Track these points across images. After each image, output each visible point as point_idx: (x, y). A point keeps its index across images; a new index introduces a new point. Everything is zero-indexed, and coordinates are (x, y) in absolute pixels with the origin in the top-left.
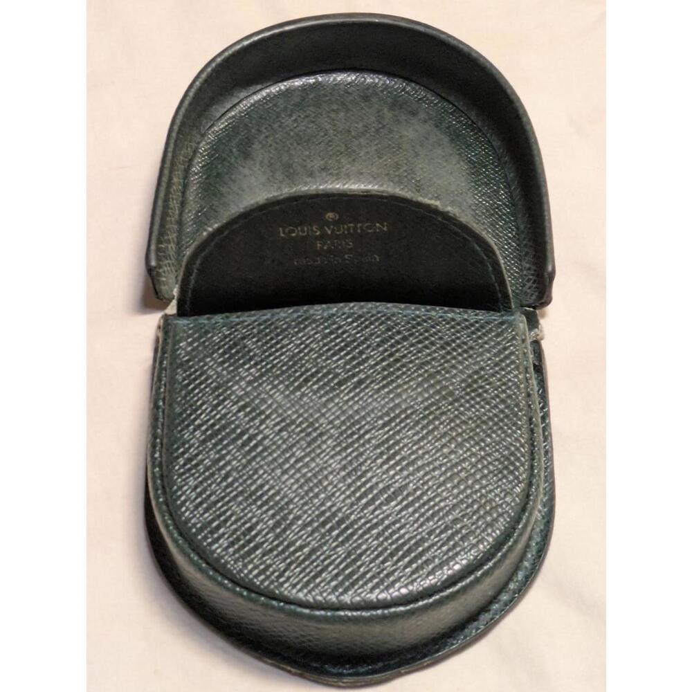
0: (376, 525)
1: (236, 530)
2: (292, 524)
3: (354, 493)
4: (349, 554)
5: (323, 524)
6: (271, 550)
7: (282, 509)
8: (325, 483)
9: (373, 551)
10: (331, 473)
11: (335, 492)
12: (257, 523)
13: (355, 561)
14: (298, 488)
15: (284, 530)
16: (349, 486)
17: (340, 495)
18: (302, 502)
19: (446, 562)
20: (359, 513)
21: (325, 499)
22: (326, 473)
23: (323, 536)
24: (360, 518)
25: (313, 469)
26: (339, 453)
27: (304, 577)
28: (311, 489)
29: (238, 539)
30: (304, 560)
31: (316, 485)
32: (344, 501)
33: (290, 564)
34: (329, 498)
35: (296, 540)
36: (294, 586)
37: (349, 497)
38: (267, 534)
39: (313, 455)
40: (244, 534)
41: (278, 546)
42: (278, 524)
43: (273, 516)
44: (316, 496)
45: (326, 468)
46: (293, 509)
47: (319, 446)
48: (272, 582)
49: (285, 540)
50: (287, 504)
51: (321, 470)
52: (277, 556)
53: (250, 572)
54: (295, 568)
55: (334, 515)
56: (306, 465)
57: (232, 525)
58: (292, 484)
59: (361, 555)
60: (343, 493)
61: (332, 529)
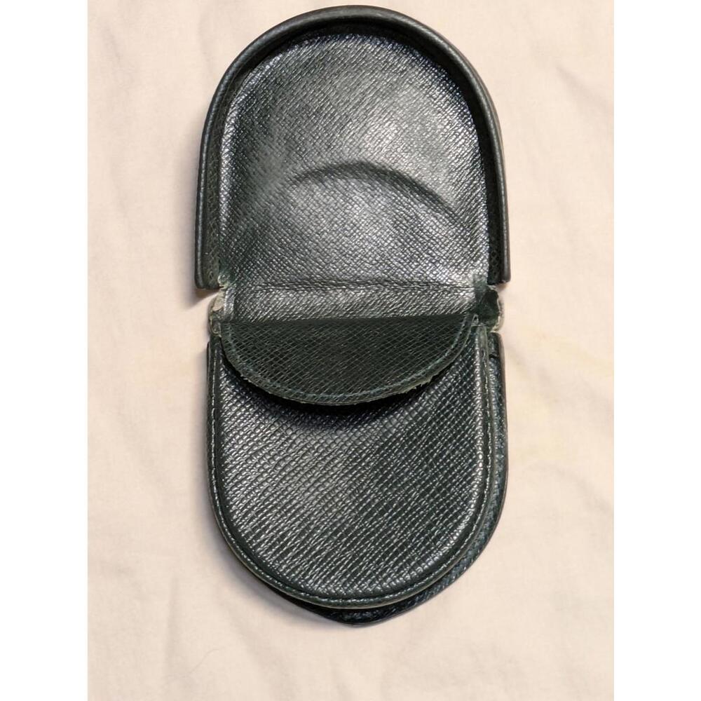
0: (373, 533)
1: (273, 537)
2: (313, 532)
3: (357, 507)
4: (354, 557)
5: (335, 533)
6: (298, 554)
7: (305, 520)
8: (337, 500)
9: (371, 554)
10: (341, 492)
11: (344, 507)
12: (288, 531)
13: (358, 562)
14: (317, 504)
15: (307, 538)
16: (354, 502)
17: (347, 510)
18: (320, 515)
19: (424, 560)
20: (361, 524)
21: (336, 512)
22: (337, 491)
23: (336, 542)
24: (362, 528)
25: (328, 488)
26: (346, 475)
27: (323, 575)
28: (326, 505)
29: (274, 544)
30: (322, 562)
31: (329, 502)
32: (350, 514)
33: (312, 565)
34: (339, 512)
35: (316, 546)
36: (316, 582)
37: (353, 511)
38: (295, 540)
39: (327, 476)
40: (279, 540)
41: (303, 550)
42: (303, 533)
43: (300, 526)
44: (330, 510)
45: (337, 488)
46: (314, 520)
47: (332, 470)
48: (300, 579)
49: (308, 545)
50: (309, 516)
51: (334, 489)
52: (303, 558)
53: (284, 571)
54: (316, 568)
55: (343, 525)
56: (323, 485)
57: (269, 532)
58: (313, 501)
59: (362, 557)
60: (350, 508)
61: (341, 537)
